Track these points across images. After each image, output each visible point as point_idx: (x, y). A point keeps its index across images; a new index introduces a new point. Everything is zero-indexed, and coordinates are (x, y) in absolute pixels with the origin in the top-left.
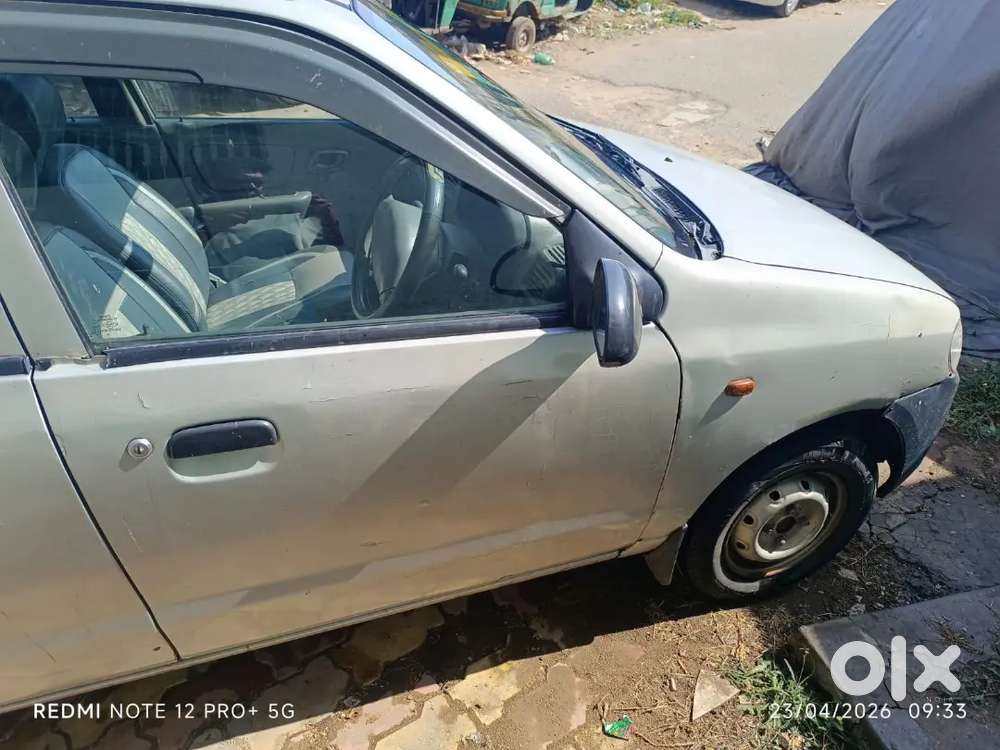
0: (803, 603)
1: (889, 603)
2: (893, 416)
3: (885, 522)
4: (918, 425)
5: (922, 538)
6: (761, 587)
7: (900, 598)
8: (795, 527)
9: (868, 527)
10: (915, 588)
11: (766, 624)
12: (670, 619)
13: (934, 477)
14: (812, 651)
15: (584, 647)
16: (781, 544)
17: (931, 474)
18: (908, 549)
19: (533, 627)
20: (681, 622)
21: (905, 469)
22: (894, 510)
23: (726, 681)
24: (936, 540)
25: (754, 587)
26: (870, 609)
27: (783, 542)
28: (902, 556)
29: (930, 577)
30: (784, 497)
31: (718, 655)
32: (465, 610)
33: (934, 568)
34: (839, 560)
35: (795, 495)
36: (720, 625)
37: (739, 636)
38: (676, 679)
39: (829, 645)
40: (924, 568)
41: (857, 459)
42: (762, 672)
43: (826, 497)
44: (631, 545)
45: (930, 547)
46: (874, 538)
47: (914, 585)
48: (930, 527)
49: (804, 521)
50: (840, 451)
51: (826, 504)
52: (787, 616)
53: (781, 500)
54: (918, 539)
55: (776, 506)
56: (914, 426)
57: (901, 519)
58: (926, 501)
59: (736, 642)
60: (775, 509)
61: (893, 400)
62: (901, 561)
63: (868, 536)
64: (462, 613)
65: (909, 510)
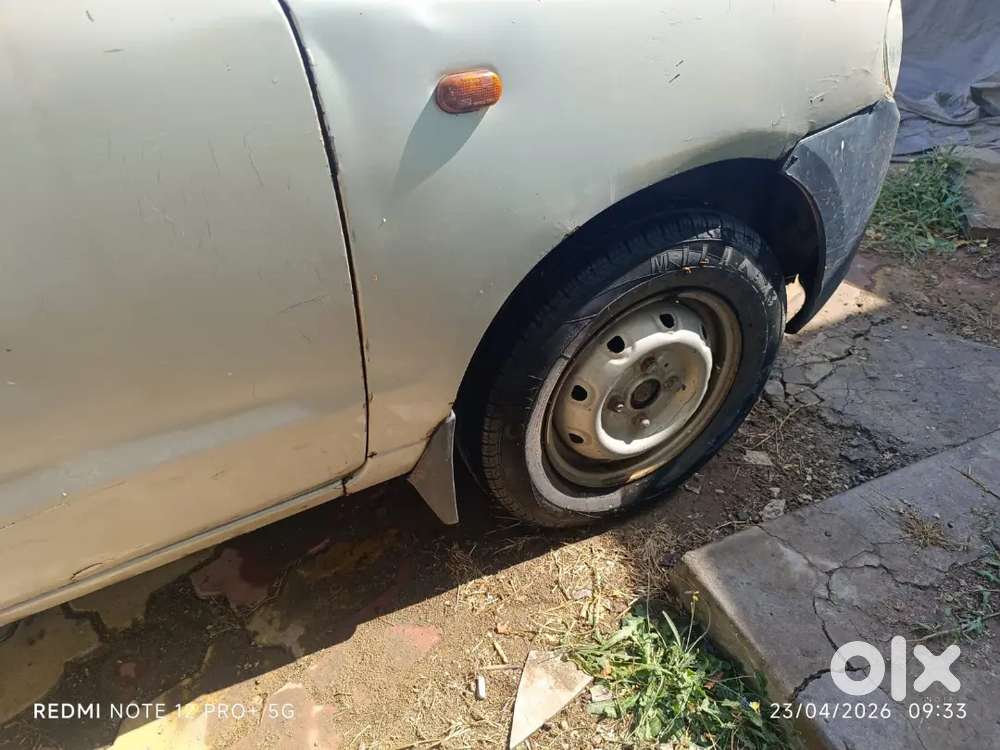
0: (693, 512)
1: (820, 490)
2: (798, 171)
3: (805, 377)
4: (842, 189)
5: (857, 391)
6: (623, 499)
7: (834, 481)
8: (662, 395)
9: (781, 386)
10: (855, 462)
11: (636, 555)
12: (485, 573)
13: (864, 309)
14: (704, 591)
15: (337, 647)
16: (644, 427)
17: (859, 306)
18: (839, 408)
19: (251, 628)
20: (502, 575)
21: (827, 276)
22: (815, 359)
23: (571, 665)
24: (877, 390)
25: (612, 500)
26: (793, 505)
27: (646, 422)
28: (831, 420)
29: (875, 444)
30: (632, 344)
31: (560, 621)
32: (141, 617)
33: (879, 429)
34: (743, 438)
35: (650, 339)
36: (565, 570)
37: (594, 582)
38: (488, 675)
39: (732, 578)
40: (865, 431)
41: (747, 262)
42: (630, 638)
43: (705, 336)
44: (361, 467)
45: (869, 400)
46: (791, 400)
47: (853, 459)
48: (866, 374)
49: (676, 383)
50: (716, 249)
51: (707, 351)
52: (670, 535)
53: (628, 350)
54: (852, 392)
55: (619, 363)
56: (836, 192)
57: (826, 369)
58: (858, 339)
59: (589, 593)
60: (618, 366)
61: (796, 138)
62: (831, 427)
63: (782, 399)
64: (135, 623)
65: (835, 356)
